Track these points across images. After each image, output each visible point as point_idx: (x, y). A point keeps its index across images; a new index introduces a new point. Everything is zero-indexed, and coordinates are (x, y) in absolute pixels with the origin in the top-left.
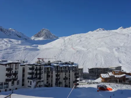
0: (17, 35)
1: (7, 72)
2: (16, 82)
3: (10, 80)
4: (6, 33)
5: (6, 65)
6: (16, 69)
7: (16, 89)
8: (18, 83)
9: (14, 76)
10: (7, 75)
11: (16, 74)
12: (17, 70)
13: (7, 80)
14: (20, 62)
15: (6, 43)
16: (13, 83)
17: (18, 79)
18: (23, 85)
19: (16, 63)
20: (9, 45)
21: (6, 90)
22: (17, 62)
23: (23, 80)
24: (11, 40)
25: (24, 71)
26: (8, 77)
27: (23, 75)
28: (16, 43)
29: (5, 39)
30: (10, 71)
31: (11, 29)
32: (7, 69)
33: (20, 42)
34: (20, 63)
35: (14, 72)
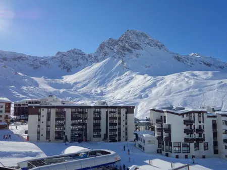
0: (205, 64)
1: (185, 127)
2: (201, 145)
3: (191, 141)
4: (185, 62)
5: (182, 115)
6: (200, 122)
7: (204, 157)
8: (206, 147)
9: (197, 135)
10: (186, 131)
11: (200, 131)
12: (202, 124)
13: (186, 140)
14: (205, 110)
15: (186, 79)
16: (197, 146)
17: (206, 141)
18: (216, 152)
19: (199, 112)
20: (192, 82)
21: (186, 157)
22: (200, 110)
23: (216, 144)
24: (195, 72)
25: (215, 126)
26: (188, 134)
27: (215, 135)
28: (204, 77)
29: (184, 73)
30: (191, 125)
31: (193, 54)
32: (186, 122)
33: (210, 74)
34: (206, 112)
35: (197, 127)
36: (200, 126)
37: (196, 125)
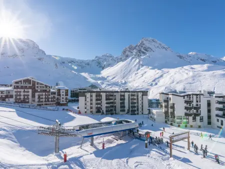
0: (201, 59)
1: (185, 105)
2: (198, 118)
3: (190, 115)
4: (185, 59)
5: (184, 96)
6: (197, 102)
7: (200, 127)
8: (202, 119)
9: (195, 111)
10: (186, 108)
11: (197, 108)
12: (199, 103)
13: (186, 114)
14: (202, 92)
15: (186, 71)
16: (194, 119)
17: (202, 115)
18: (209, 123)
19: (197, 95)
20: (191, 74)
21: (186, 126)
22: (198, 93)
23: (209, 117)
24: (193, 66)
25: (209, 104)
26: (187, 110)
27: (209, 111)
28: (200, 69)
29: (184, 67)
30: (190, 104)
32: (186, 102)
33: (205, 66)
34: (203, 95)
35: (195, 105)
36: (197, 105)
37: (194, 104)
